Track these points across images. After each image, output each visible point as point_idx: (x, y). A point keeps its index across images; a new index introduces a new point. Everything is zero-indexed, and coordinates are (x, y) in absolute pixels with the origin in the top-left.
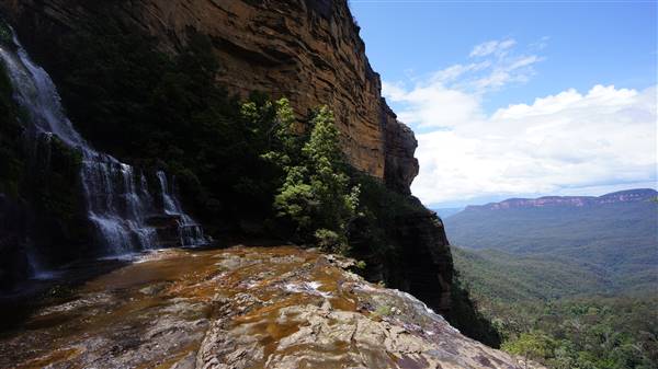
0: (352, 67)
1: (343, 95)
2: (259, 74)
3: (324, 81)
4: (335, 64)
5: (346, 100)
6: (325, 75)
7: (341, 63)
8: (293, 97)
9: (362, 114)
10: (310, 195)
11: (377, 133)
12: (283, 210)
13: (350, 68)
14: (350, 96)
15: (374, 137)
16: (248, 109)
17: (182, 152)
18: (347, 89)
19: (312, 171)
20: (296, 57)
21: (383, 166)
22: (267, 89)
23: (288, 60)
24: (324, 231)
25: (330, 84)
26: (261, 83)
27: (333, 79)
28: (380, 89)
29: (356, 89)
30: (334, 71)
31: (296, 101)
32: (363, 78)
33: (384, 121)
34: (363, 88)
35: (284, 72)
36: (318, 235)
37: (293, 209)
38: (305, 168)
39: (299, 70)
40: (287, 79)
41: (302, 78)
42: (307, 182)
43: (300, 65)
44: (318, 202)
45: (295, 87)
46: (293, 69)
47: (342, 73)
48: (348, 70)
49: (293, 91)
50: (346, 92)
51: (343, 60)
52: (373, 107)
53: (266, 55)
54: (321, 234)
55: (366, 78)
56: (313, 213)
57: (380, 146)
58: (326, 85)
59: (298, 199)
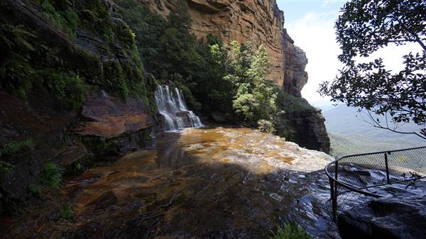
0: (265, 9)
1: (259, 30)
2: (205, 20)
3: (247, 21)
4: (255, 7)
5: (260, 33)
6: (247, 17)
7: (259, 7)
8: (227, 34)
9: (270, 42)
10: (253, 100)
11: (280, 55)
12: (239, 109)
13: (263, 9)
14: (263, 31)
15: (278, 58)
16: (215, 50)
17: (181, 76)
18: (261, 25)
19: (253, 86)
20: (229, 5)
21: (283, 78)
22: (211, 30)
23: (224, 7)
24: (263, 121)
25: (251, 23)
26: (207, 26)
27: (252, 19)
28: (283, 23)
29: (267, 25)
30: (253, 13)
31: (229, 37)
32: (272, 16)
33: (285, 45)
34: (271, 23)
35: (222, 17)
36: (259, 123)
37: (245, 108)
38: (249, 84)
39: (231, 15)
40: (224, 22)
41: (233, 21)
42: (250, 92)
43: (232, 11)
44: (258, 104)
45: (229, 27)
46: (228, 14)
47: (258, 13)
48: (262, 11)
49: (227, 30)
50: (261, 28)
51: (260, 4)
52: (277, 36)
53: (210, 6)
54: (262, 122)
55: (274, 15)
56: (255, 111)
57: (281, 64)
58: (248, 24)
59: (247, 103)
